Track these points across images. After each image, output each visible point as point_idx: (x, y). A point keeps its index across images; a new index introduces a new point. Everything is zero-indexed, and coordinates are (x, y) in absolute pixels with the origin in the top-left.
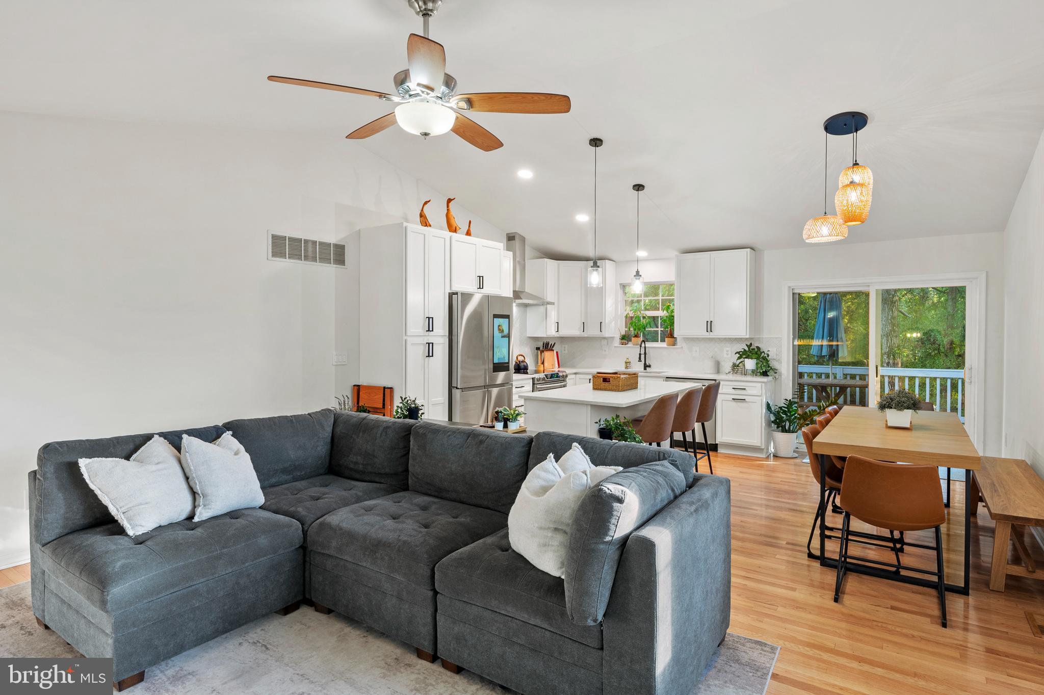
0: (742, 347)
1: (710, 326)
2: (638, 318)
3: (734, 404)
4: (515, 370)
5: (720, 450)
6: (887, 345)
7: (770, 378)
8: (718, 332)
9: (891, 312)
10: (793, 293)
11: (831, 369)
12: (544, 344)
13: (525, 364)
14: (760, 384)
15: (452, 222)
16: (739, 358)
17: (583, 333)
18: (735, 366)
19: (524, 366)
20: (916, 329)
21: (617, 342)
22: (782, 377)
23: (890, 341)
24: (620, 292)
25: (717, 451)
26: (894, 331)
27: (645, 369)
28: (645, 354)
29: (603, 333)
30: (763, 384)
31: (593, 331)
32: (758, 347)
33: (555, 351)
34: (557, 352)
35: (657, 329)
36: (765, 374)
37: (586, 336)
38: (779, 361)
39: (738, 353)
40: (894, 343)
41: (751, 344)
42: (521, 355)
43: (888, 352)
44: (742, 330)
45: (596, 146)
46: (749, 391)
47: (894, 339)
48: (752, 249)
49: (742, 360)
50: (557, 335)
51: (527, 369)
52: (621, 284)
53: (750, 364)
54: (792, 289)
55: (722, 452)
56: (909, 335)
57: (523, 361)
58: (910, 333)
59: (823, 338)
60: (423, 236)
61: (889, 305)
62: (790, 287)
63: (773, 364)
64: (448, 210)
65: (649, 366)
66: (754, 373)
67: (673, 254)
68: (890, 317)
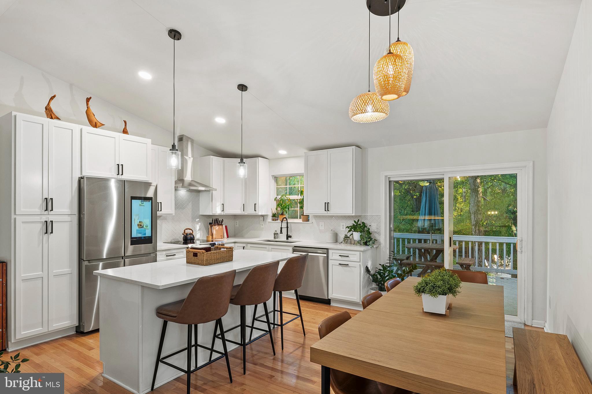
0: (351, 223)
1: (327, 207)
2: (283, 201)
3: (340, 267)
4: (183, 240)
5: (332, 304)
6: (474, 219)
7: (369, 247)
8: (334, 211)
9: (477, 198)
10: (390, 181)
11: (431, 236)
12: (213, 220)
13: (192, 236)
14: (359, 253)
15: (92, 118)
16: (349, 231)
17: (243, 212)
18: (346, 237)
19: (191, 237)
20: (495, 209)
21: (270, 219)
22: (381, 245)
23: (476, 217)
24: (273, 182)
25: (330, 304)
26: (479, 210)
27: (287, 239)
28: (287, 227)
29: (257, 212)
30: (361, 253)
31: (250, 211)
32: (363, 223)
33: (224, 226)
34: (226, 227)
35: (297, 209)
36: (366, 244)
37: (246, 214)
38: (379, 233)
39: (348, 227)
40: (479, 218)
41: (359, 220)
42: (189, 229)
43: (475, 224)
44: (349, 210)
45: (174, 38)
46: (351, 258)
47: (479, 216)
48: (358, 146)
49: (351, 232)
50: (222, 213)
51: (194, 240)
52: (273, 176)
53: (356, 236)
54: (389, 178)
55: (333, 305)
56: (489, 213)
57: (190, 234)
58: (490, 212)
59: (425, 215)
60: (41, 125)
61: (476, 193)
62: (386, 176)
63: (374, 236)
64: (87, 107)
65: (290, 237)
66: (359, 243)
67: (303, 151)
68: (476, 201)
